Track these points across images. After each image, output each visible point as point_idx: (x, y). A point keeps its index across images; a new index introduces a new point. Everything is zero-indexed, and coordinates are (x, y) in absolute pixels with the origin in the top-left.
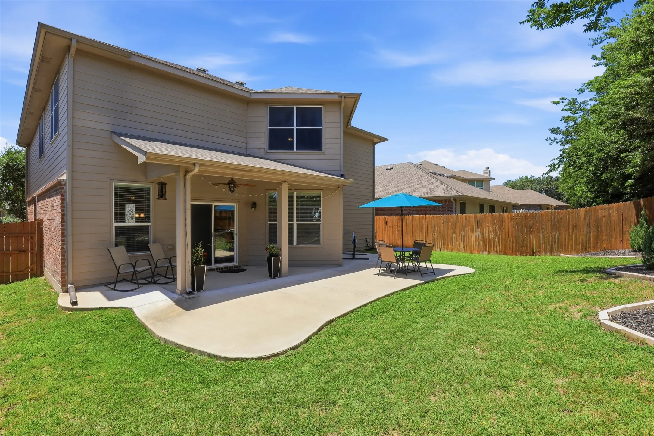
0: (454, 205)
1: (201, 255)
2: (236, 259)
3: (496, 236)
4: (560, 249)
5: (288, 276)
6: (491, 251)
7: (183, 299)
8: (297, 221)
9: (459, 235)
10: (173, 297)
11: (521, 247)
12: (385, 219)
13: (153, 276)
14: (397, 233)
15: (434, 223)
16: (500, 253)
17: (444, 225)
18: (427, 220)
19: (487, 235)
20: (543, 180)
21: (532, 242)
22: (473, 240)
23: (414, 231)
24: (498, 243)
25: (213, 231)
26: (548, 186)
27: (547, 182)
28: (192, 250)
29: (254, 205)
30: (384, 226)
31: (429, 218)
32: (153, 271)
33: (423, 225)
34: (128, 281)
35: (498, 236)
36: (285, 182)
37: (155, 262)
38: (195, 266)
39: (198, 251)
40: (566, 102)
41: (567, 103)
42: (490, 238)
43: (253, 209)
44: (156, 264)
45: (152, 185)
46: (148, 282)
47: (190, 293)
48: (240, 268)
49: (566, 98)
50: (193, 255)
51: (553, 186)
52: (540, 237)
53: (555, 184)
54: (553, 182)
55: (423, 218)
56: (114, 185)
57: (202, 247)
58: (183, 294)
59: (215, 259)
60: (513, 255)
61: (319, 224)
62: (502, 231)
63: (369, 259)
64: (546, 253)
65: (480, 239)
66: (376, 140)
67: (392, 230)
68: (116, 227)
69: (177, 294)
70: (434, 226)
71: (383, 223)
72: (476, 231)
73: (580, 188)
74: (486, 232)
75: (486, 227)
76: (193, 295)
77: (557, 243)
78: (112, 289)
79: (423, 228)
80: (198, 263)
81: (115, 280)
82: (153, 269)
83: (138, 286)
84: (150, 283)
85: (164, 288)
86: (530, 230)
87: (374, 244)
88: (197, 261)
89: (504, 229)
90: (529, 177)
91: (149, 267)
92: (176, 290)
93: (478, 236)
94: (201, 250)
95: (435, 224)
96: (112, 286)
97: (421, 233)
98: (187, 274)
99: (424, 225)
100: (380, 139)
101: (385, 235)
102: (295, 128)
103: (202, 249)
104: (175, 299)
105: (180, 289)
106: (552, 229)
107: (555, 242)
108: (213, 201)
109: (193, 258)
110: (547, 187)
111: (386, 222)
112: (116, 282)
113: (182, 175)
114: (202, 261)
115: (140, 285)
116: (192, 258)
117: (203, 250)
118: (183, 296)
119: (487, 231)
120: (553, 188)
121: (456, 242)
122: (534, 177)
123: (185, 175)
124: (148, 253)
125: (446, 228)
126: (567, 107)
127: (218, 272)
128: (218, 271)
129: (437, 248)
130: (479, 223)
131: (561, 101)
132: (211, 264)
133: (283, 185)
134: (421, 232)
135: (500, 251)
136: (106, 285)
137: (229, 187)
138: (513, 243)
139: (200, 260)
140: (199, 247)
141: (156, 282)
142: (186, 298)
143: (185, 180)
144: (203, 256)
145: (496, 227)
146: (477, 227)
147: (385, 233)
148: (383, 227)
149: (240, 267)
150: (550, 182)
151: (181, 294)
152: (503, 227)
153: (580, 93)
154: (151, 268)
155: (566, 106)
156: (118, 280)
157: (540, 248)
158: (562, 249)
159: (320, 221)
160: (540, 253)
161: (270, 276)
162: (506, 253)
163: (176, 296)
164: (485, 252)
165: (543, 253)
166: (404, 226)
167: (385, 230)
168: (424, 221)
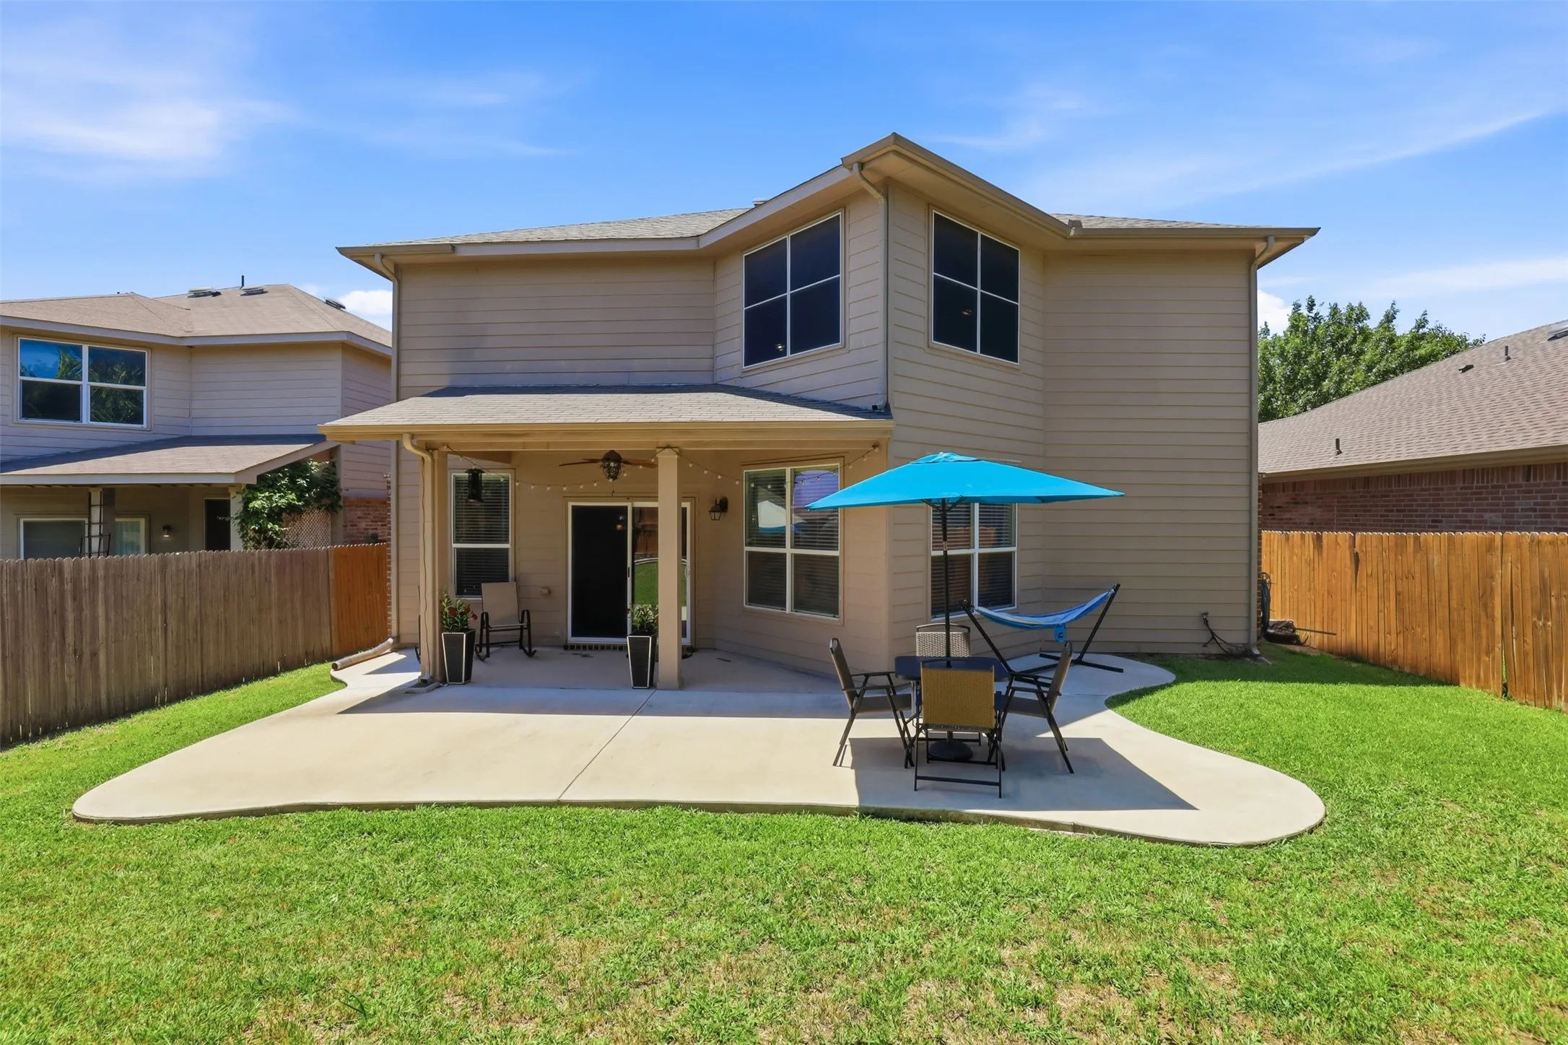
2: (688, 630)
8: (793, 546)
12: (1352, 546)
14: (1393, 604)
15: (1542, 573)
18: (1508, 557)
23: (1454, 604)
30: (1349, 571)
31: (1519, 545)
33: (1492, 578)
36: (667, 447)
43: (716, 515)
45: (511, 473)
55: (1490, 547)
68: (459, 551)
70: (1544, 589)
71: (1348, 558)
79: (1492, 590)
95: (1547, 574)
99: (1498, 577)
101: (1354, 608)
102: (788, 294)
108: (628, 499)
111: (1357, 555)
129: (1560, 697)
133: (659, 456)
148: (1349, 576)
159: (838, 548)
166: (1417, 575)
167: (1354, 588)
168: (1496, 559)
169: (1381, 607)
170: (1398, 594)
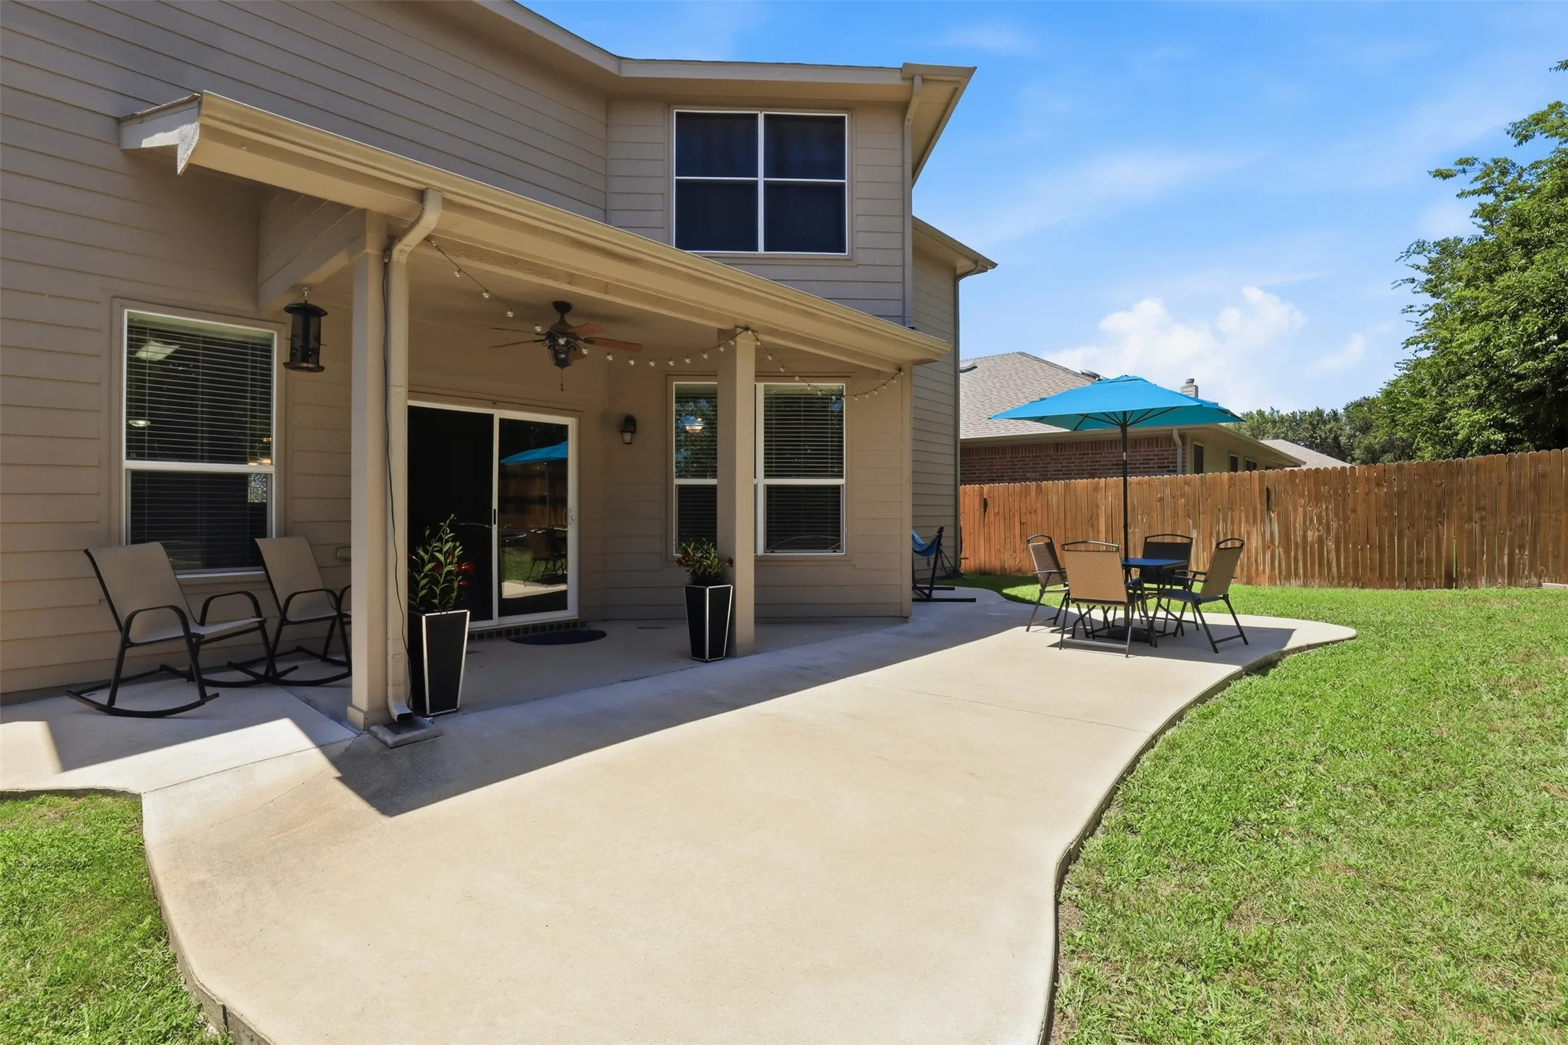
0: (1179, 451)
1: (450, 572)
2: (572, 600)
3: (1328, 533)
4: (1540, 568)
5: (756, 652)
6: (1313, 576)
7: (374, 747)
8: (767, 476)
9: (1211, 534)
10: (333, 740)
11: (1410, 564)
12: (981, 494)
13: (272, 655)
14: (1018, 531)
15: (1132, 500)
16: (1341, 580)
17: (1162, 506)
18: (1109, 493)
19: (1299, 533)
20: (1301, 419)
21: (1444, 546)
22: (1254, 545)
23: (1068, 525)
24: (1333, 555)
25: (495, 505)
26: (1315, 433)
27: (1311, 423)
28: (412, 550)
29: (629, 424)
30: (978, 513)
31: (1116, 485)
32: (271, 638)
33: (1097, 507)
34: (179, 674)
35: (1333, 533)
36: (747, 329)
37: (282, 604)
38: (424, 613)
39: (438, 555)
40: (1475, 171)
41: (1478, 173)
42: (1309, 539)
43: (627, 437)
44: (283, 612)
45: (279, 331)
46: (250, 678)
47: (405, 722)
48: (584, 629)
49: (1476, 159)
50: (419, 572)
51: (1325, 433)
52: (1471, 532)
53: (1332, 428)
54: (1325, 423)
55: (1096, 488)
56: (129, 320)
57: (454, 540)
58: (374, 728)
59: (502, 601)
60: (1382, 587)
61: (837, 488)
62: (1346, 519)
63: (973, 600)
64: (1492, 581)
65: (1277, 544)
66: (963, 264)
67: (1002, 525)
68: (136, 476)
69: (351, 725)
70: (1133, 510)
71: (977, 503)
72: (1263, 521)
73: (1467, 419)
74: (1295, 522)
75: (1295, 510)
76: (417, 733)
77: (1530, 552)
78: (100, 708)
79: (1097, 514)
80: (436, 601)
81: (110, 675)
82: (271, 627)
83: (203, 694)
84: (259, 681)
85: (308, 702)
86: (1439, 512)
87: (958, 563)
88: (432, 594)
89: (1354, 511)
90: (1267, 412)
91: (253, 621)
92: (350, 709)
93: (1272, 533)
94: (448, 551)
95: (1135, 501)
96: (102, 697)
97: (1090, 530)
98: (390, 643)
99: (1102, 507)
100: (976, 262)
102: (761, 179)
103: (455, 548)
104: (338, 749)
105: (364, 707)
106: (1510, 508)
107: (1522, 547)
108: (495, 404)
109: (418, 583)
110: (1311, 436)
111: (985, 500)
112: (116, 683)
113: (372, 248)
114: (454, 595)
115: (210, 691)
116: (413, 585)
117: (457, 552)
118: (375, 736)
119: (1300, 518)
120: (1327, 438)
121: (1200, 551)
122: (1278, 412)
123: (387, 250)
124: (257, 573)
125: (1168, 513)
126: (1478, 185)
127: (512, 640)
128: (513, 637)
130: (1273, 496)
131: (1461, 167)
132: (490, 617)
133: (738, 339)
134: (1092, 526)
135: (1339, 577)
136: (78, 691)
137: (554, 347)
138: (1382, 551)
139: (447, 591)
140: (441, 539)
141: (284, 678)
142: (385, 743)
143: (386, 268)
144: (457, 575)
145: (1327, 508)
146: (1269, 508)
147: (982, 532)
148: (977, 516)
149: (583, 624)
150: (1318, 424)
151: (367, 729)
152: (1350, 506)
153: (1520, 143)
154: (261, 627)
155: (1476, 179)
156: (124, 674)
157: (1472, 565)
158: (1547, 567)
159: (841, 477)
160: (1472, 581)
161: (697, 653)
162: (1360, 582)
163: (343, 736)
164: (1293, 581)
165: (1484, 581)
166: (1039, 511)
167: (982, 523)
168: (1100, 496)
169: (1008, 534)
170: (1022, 524)
